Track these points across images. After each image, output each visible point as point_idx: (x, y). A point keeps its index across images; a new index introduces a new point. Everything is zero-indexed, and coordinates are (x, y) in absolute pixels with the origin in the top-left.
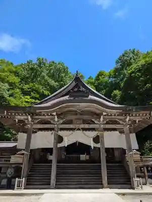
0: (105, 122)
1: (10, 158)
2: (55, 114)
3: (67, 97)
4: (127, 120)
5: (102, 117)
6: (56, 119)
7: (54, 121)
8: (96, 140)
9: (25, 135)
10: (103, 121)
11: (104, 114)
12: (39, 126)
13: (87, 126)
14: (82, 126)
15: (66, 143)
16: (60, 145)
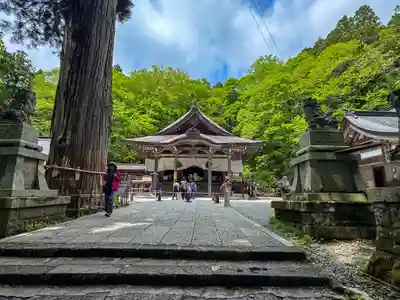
0: (213, 152)
2: (174, 147)
3: (184, 135)
7: (174, 151)
8: (207, 165)
9: (153, 162)
11: (211, 148)
12: (163, 155)
13: (199, 155)
14: (195, 155)
15: (185, 167)
16: (179, 169)
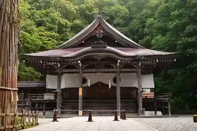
0: (121, 66)
1: (44, 96)
2: (79, 62)
4: (140, 64)
5: (118, 63)
6: (80, 65)
7: (79, 66)
8: (115, 80)
9: (56, 77)
10: (119, 66)
11: (119, 61)
12: (66, 71)
13: (106, 70)
14: (102, 70)
16: (84, 85)
